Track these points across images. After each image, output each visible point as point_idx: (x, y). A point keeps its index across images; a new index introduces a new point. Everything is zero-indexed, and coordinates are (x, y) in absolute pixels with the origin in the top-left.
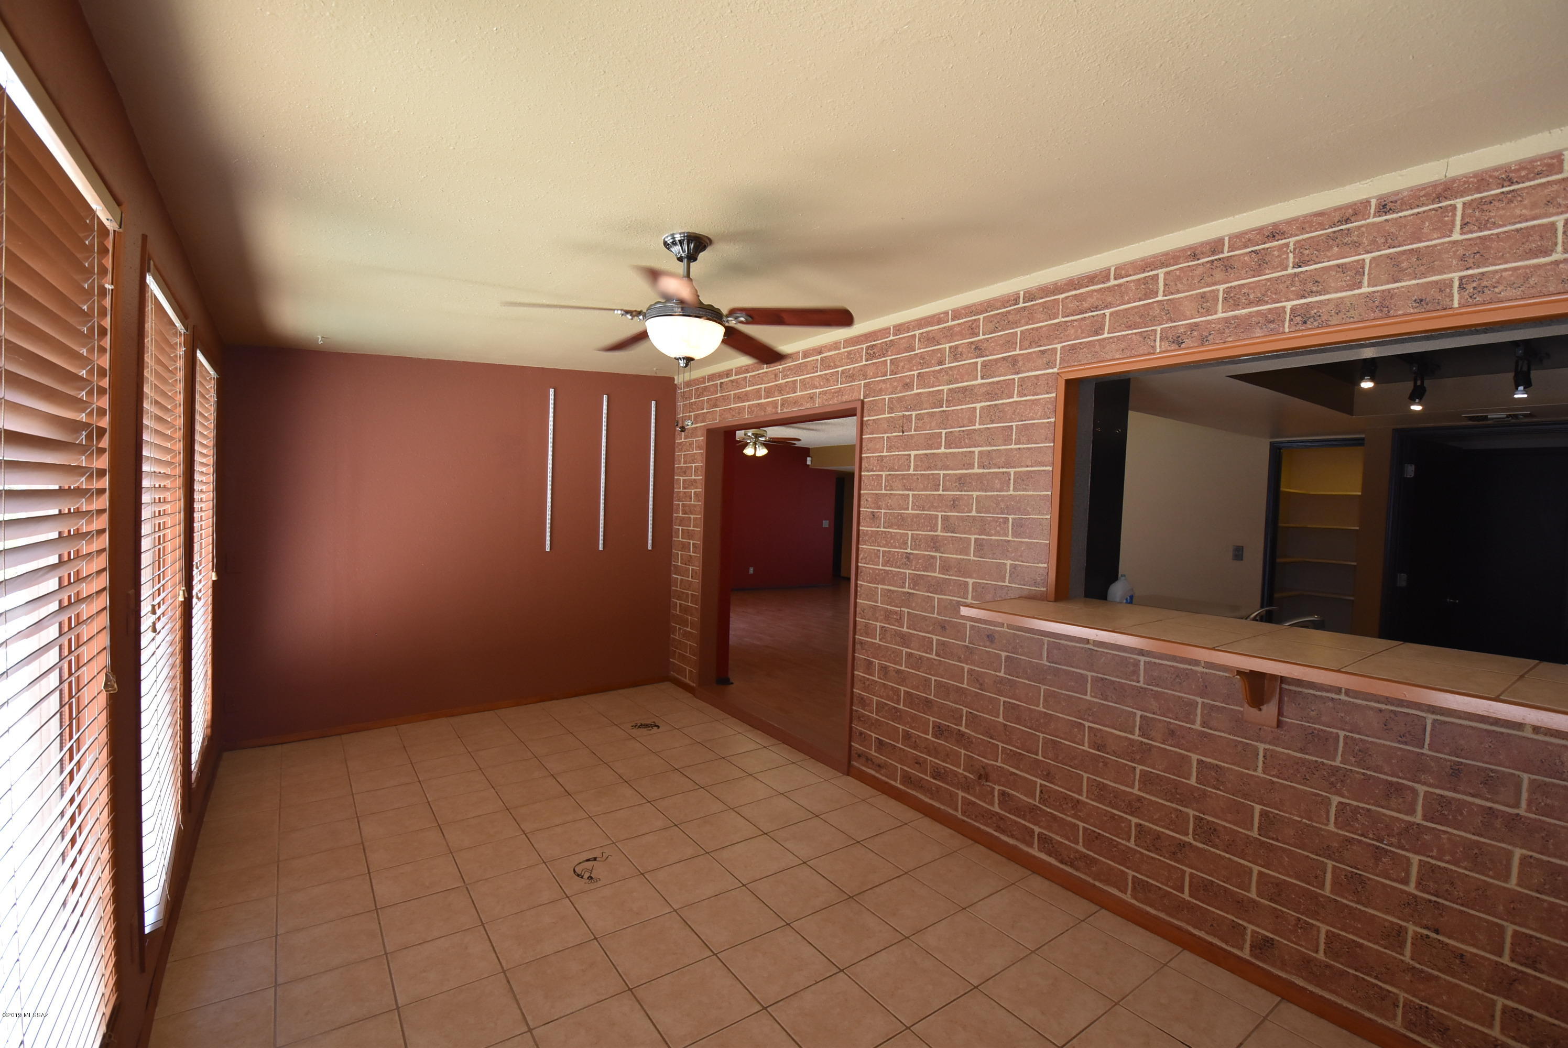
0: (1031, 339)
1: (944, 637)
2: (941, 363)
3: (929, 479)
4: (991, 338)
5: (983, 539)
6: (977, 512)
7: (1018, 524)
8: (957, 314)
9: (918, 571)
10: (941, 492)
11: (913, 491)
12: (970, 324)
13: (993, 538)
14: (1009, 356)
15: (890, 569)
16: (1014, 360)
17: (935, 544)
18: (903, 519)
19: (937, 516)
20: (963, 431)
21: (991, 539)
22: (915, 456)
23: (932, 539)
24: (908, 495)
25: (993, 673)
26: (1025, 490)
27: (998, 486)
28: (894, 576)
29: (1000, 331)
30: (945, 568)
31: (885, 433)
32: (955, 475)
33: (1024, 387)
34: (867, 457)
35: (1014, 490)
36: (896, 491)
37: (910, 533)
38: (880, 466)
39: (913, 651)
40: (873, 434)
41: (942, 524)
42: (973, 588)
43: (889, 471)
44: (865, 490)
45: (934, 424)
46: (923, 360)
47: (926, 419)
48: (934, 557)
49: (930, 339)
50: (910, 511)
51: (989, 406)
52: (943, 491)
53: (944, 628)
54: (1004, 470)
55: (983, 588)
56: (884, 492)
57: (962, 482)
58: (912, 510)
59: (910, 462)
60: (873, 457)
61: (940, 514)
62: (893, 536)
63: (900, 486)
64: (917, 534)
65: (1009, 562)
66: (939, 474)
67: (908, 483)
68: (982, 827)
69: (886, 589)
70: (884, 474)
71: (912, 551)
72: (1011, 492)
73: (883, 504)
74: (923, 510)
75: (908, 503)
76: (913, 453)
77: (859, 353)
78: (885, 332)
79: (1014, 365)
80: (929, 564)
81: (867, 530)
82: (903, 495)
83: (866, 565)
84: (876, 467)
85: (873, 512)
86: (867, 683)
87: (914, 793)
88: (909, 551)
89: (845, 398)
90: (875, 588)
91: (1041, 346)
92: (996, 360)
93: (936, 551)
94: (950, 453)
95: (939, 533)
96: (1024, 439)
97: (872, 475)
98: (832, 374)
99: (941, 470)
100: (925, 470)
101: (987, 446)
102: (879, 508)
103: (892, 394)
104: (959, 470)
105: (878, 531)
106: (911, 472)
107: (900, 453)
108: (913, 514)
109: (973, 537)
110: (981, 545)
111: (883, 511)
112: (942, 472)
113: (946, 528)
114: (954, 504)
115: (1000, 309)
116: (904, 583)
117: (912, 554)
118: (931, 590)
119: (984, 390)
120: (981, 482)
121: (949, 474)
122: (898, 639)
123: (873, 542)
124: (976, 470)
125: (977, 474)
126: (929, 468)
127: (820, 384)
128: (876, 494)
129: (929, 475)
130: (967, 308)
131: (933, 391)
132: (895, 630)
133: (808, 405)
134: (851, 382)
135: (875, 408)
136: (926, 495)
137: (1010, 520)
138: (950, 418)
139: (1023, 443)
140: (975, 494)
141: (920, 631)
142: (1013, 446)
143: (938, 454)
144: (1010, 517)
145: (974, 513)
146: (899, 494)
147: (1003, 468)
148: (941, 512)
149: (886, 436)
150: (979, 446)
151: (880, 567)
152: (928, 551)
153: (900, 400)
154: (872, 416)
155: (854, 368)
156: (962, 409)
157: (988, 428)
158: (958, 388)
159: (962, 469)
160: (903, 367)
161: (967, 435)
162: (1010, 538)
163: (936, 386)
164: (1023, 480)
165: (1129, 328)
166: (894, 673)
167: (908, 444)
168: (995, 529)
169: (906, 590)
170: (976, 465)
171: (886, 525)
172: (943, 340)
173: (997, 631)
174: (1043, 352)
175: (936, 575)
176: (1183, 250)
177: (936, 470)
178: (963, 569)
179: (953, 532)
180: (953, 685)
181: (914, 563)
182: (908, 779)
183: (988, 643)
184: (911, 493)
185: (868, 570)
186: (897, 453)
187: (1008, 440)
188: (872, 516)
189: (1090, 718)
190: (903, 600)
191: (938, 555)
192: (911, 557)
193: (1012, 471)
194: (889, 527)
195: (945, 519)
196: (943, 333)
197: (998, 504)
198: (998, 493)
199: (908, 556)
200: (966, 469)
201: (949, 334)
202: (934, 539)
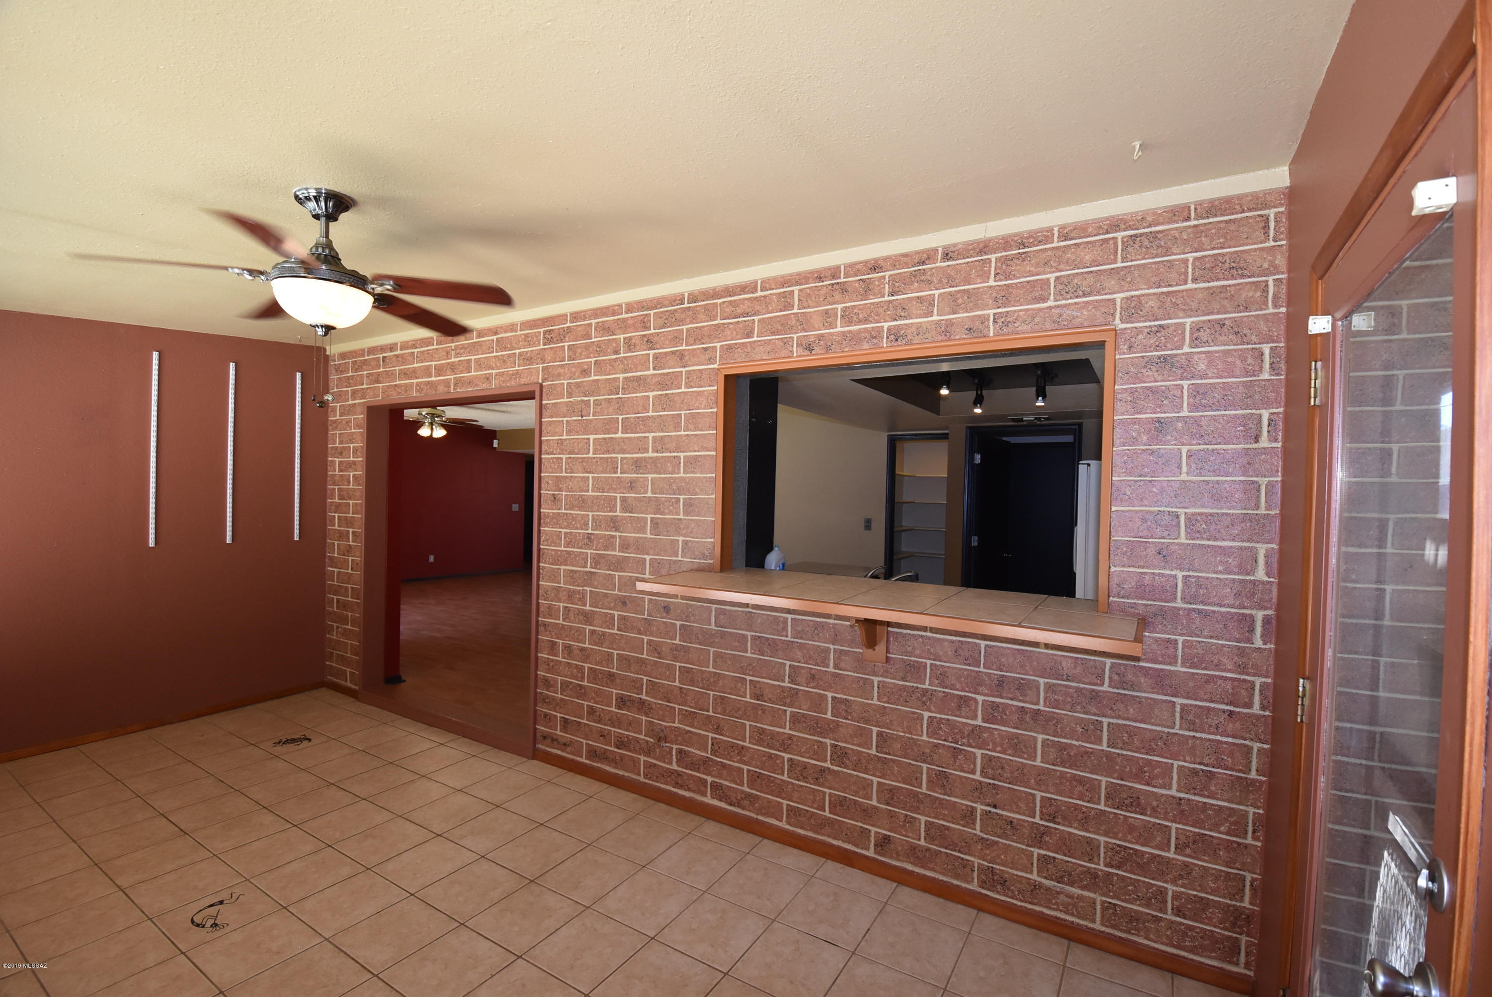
0: (696, 336)
1: (624, 612)
2: (616, 352)
3: (607, 462)
4: (661, 333)
5: (658, 518)
6: (653, 493)
7: (689, 504)
8: (630, 308)
9: (598, 550)
10: (619, 475)
11: (593, 473)
12: (642, 318)
13: (667, 517)
14: (677, 351)
15: (572, 549)
16: (681, 355)
17: (614, 523)
18: (583, 500)
19: (615, 498)
20: (638, 418)
21: (665, 518)
22: (594, 440)
23: (612, 519)
24: (588, 477)
25: (669, 641)
26: (693, 472)
27: (670, 469)
28: (576, 556)
29: (668, 327)
30: (625, 546)
31: (565, 417)
32: (632, 458)
33: (690, 379)
34: (546, 440)
35: (684, 473)
36: (576, 473)
37: (590, 514)
38: (560, 449)
39: (595, 628)
40: (552, 417)
41: (621, 505)
42: (650, 564)
43: (569, 454)
44: (545, 472)
45: (611, 410)
46: (600, 349)
47: (604, 405)
48: (614, 537)
49: (605, 329)
50: (590, 493)
51: (661, 395)
52: (621, 473)
53: (624, 603)
54: (675, 454)
55: (659, 563)
56: (564, 474)
57: (638, 465)
58: (592, 491)
59: (589, 446)
60: (552, 440)
61: (618, 495)
62: (574, 518)
63: (580, 469)
64: (598, 515)
65: (681, 539)
66: (617, 458)
67: (587, 466)
68: (662, 786)
69: (569, 570)
70: (564, 457)
71: (593, 532)
72: (682, 475)
73: (564, 486)
74: (603, 492)
75: (588, 485)
76: (592, 437)
77: (537, 337)
78: (562, 318)
79: (681, 359)
80: (609, 543)
81: (548, 513)
82: (584, 477)
83: (548, 547)
84: (556, 450)
85: (554, 494)
86: (551, 664)
87: (599, 765)
88: (590, 531)
89: (523, 381)
90: (558, 569)
91: (703, 343)
92: (666, 353)
93: (617, 530)
94: (627, 438)
95: (618, 513)
96: (691, 427)
97: (551, 458)
98: (509, 356)
99: (618, 453)
100: (603, 454)
101: (659, 432)
102: (560, 490)
103: (570, 379)
104: (635, 453)
105: (559, 513)
106: (591, 455)
107: (579, 437)
108: (593, 496)
109: (649, 516)
110: (656, 524)
111: (564, 493)
112: (619, 456)
113: (625, 509)
114: (632, 485)
115: (668, 307)
116: (586, 563)
117: (593, 534)
118: (612, 568)
119: (655, 380)
120: (656, 465)
121: (626, 458)
122: (581, 617)
123: (555, 524)
124: (651, 454)
125: (651, 458)
126: (608, 452)
127: (496, 365)
128: (557, 477)
129: (607, 458)
130: (639, 303)
131: (610, 379)
132: (578, 609)
133: (484, 386)
134: (529, 365)
135: (554, 392)
136: (605, 478)
137: (682, 500)
138: (626, 405)
139: (691, 430)
140: (650, 476)
141: (602, 608)
142: (682, 433)
143: (616, 438)
144: (682, 497)
145: (649, 494)
146: (581, 477)
147: (674, 452)
148: (620, 493)
149: (565, 419)
150: (652, 432)
151: (562, 548)
152: (608, 531)
153: (578, 385)
154: (551, 400)
155: (532, 351)
156: (636, 397)
157: (661, 416)
158: (633, 377)
159: (638, 453)
160: (581, 354)
161: (642, 421)
162: (681, 517)
163: (612, 374)
164: (691, 463)
165: (773, 334)
166: (578, 652)
167: (587, 428)
168: (668, 508)
169: (588, 569)
170: (650, 449)
171: (568, 507)
172: (618, 331)
173: (672, 602)
174: (706, 349)
175: (617, 553)
176: (812, 272)
177: (614, 453)
178: (641, 546)
179: (630, 512)
180: (634, 657)
181: (595, 542)
182: (593, 753)
183: (664, 615)
184: (591, 475)
185: (549, 551)
186: (576, 437)
187: (677, 427)
188: (553, 498)
189: (751, 673)
190: (585, 579)
191: (618, 534)
192: (592, 537)
193: (682, 455)
194: (572, 508)
195: (624, 500)
196: (618, 325)
197: (670, 485)
198: (670, 475)
199: (589, 537)
200: (642, 453)
201: (624, 326)
202: (614, 520)
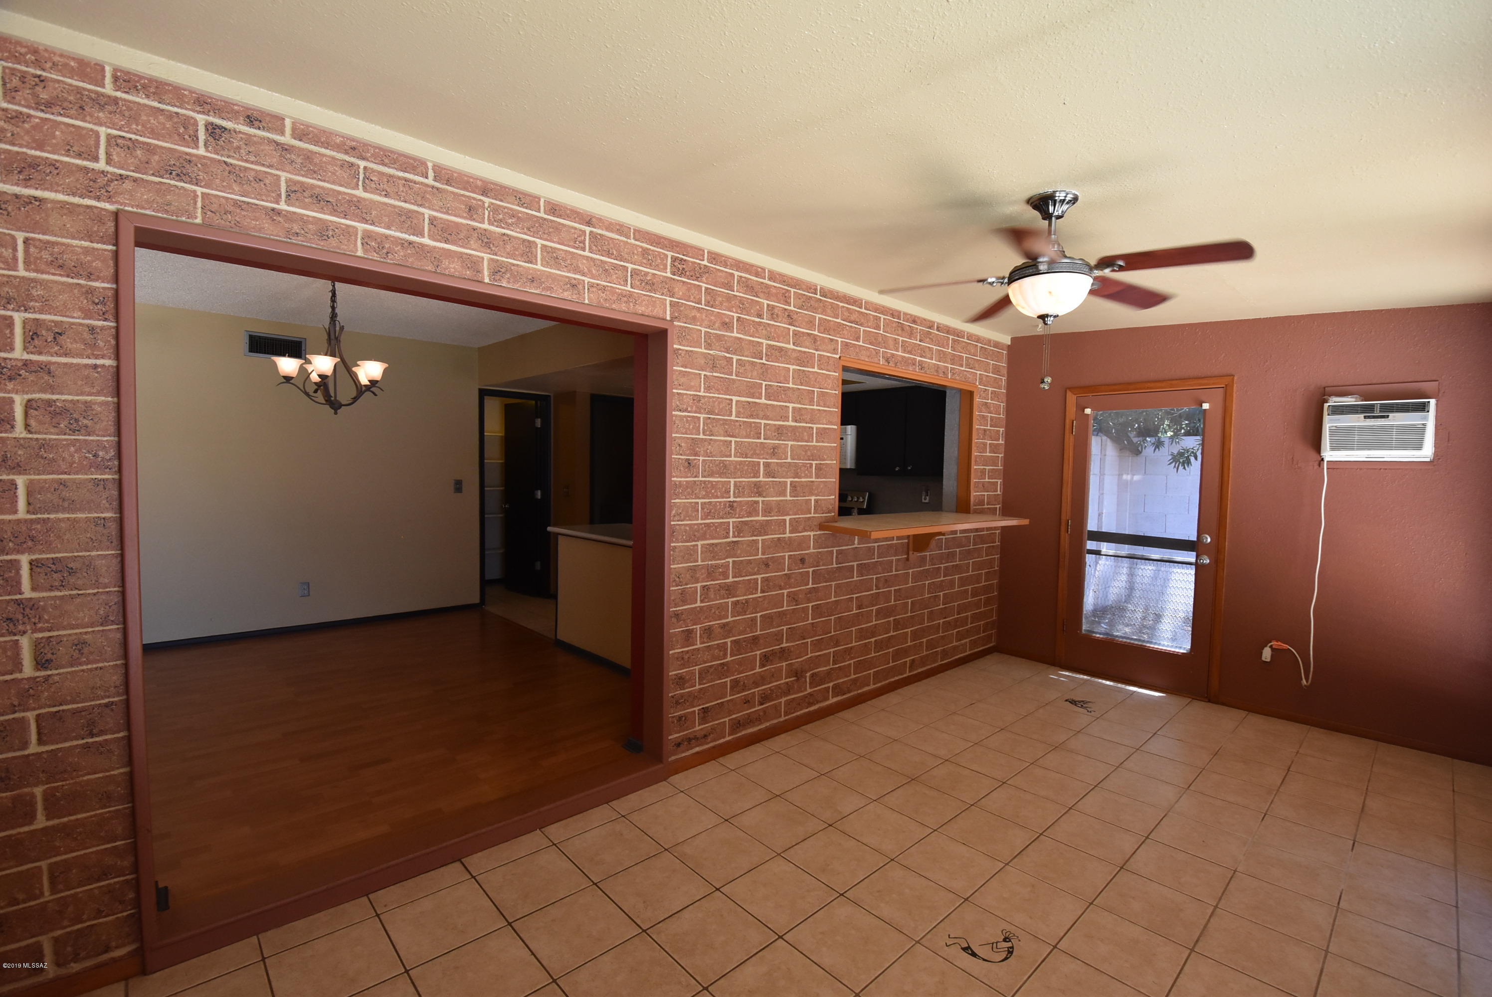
0: (825, 327)
1: (767, 573)
2: (760, 316)
3: (751, 426)
4: (799, 312)
5: (796, 482)
6: (792, 459)
7: (819, 468)
8: (773, 276)
9: (741, 518)
10: (762, 440)
11: (736, 437)
12: (784, 291)
13: (803, 480)
14: (812, 334)
15: (712, 521)
16: (815, 339)
17: (758, 489)
18: (725, 466)
19: (759, 463)
20: (780, 387)
21: (802, 481)
22: (737, 401)
23: (755, 485)
24: (731, 441)
25: (804, 588)
26: (823, 442)
27: (806, 438)
28: (716, 527)
29: (805, 310)
30: (768, 511)
31: (703, 370)
32: (775, 425)
33: (821, 362)
34: (678, 394)
35: (816, 442)
36: (716, 436)
37: (732, 481)
38: (697, 407)
39: (738, 599)
40: (686, 367)
41: (764, 470)
42: (790, 524)
43: (707, 413)
44: (677, 433)
45: (755, 373)
46: (743, 307)
47: (748, 367)
48: (757, 502)
49: (748, 287)
50: (733, 459)
51: (799, 370)
52: (764, 439)
53: (767, 565)
54: (810, 425)
55: (797, 522)
56: (701, 436)
57: (780, 432)
58: (735, 457)
59: (732, 407)
60: (686, 394)
61: (762, 461)
62: (714, 485)
63: (722, 433)
64: (740, 482)
65: (813, 498)
66: (760, 423)
67: (730, 429)
69: (708, 544)
70: (702, 416)
71: (735, 499)
72: (814, 443)
73: (702, 451)
74: (746, 457)
75: (731, 450)
76: (735, 398)
77: (662, 260)
78: (698, 252)
79: (814, 342)
80: (752, 509)
81: (680, 481)
82: (726, 441)
83: (680, 523)
84: (692, 407)
85: (689, 459)
86: (686, 657)
87: (743, 733)
88: (732, 499)
89: (641, 309)
90: (694, 546)
91: (830, 335)
92: (803, 333)
93: (760, 495)
94: (770, 405)
95: (761, 479)
96: (821, 403)
97: (685, 416)
98: (615, 267)
99: (762, 419)
100: (747, 418)
101: (798, 403)
102: (696, 454)
103: (709, 327)
104: (777, 421)
105: (695, 482)
106: (733, 418)
107: (721, 396)
108: (736, 462)
109: (789, 480)
110: (795, 487)
111: (701, 458)
112: (763, 422)
113: (768, 474)
114: (774, 451)
115: (805, 291)
116: (728, 533)
117: (735, 502)
118: (755, 533)
119: (794, 355)
120: (795, 434)
121: (769, 424)
122: (723, 592)
123: (689, 494)
124: (791, 423)
125: (791, 426)
126: (751, 416)
127: (590, 271)
128: (693, 439)
129: (751, 423)
130: (782, 275)
131: (753, 341)
132: (719, 585)
134: (650, 291)
135: (688, 337)
136: (749, 443)
137: (814, 465)
138: (769, 371)
139: (821, 406)
140: (790, 443)
141: (747, 576)
142: (815, 407)
143: (760, 404)
144: (814, 462)
145: (789, 460)
146: (721, 441)
147: (809, 423)
148: (763, 458)
149: (703, 373)
150: (792, 403)
151: (700, 521)
152: (751, 497)
153: (719, 338)
154: (684, 346)
155: (654, 274)
156: (779, 366)
157: (799, 389)
158: (776, 346)
159: (780, 421)
160: (721, 303)
161: (783, 391)
162: (813, 479)
163: (756, 337)
164: (822, 433)
165: (871, 344)
166: (719, 630)
167: (728, 387)
168: (804, 472)
169: (731, 539)
170: (790, 419)
171: (706, 474)
172: (761, 295)
173: (806, 554)
174: (832, 340)
175: (760, 518)
176: (890, 309)
177: (758, 418)
178: (781, 509)
179: (773, 477)
180: (776, 612)
181: (738, 510)
182: (737, 725)
183: (801, 566)
184: (733, 439)
185: (683, 527)
186: (716, 395)
187: (811, 402)
188: (686, 464)
190: (727, 551)
191: (760, 499)
192: (735, 504)
193: (815, 426)
194: (711, 475)
195: (767, 465)
196: (762, 288)
197: (806, 452)
198: (806, 444)
199: (731, 505)
200: (783, 421)
201: (767, 292)
202: (757, 485)
